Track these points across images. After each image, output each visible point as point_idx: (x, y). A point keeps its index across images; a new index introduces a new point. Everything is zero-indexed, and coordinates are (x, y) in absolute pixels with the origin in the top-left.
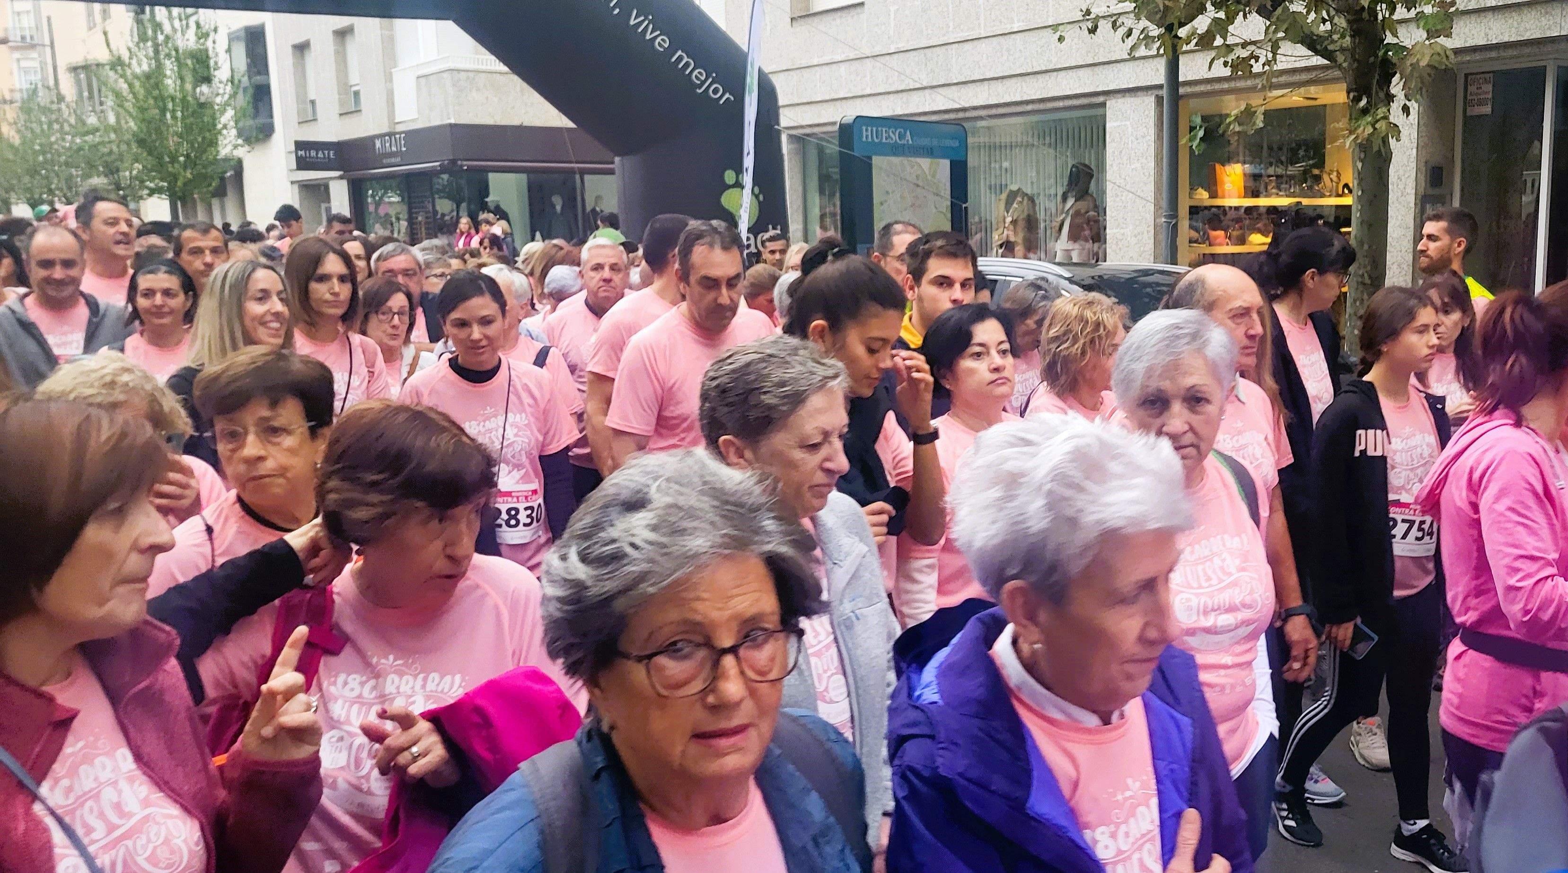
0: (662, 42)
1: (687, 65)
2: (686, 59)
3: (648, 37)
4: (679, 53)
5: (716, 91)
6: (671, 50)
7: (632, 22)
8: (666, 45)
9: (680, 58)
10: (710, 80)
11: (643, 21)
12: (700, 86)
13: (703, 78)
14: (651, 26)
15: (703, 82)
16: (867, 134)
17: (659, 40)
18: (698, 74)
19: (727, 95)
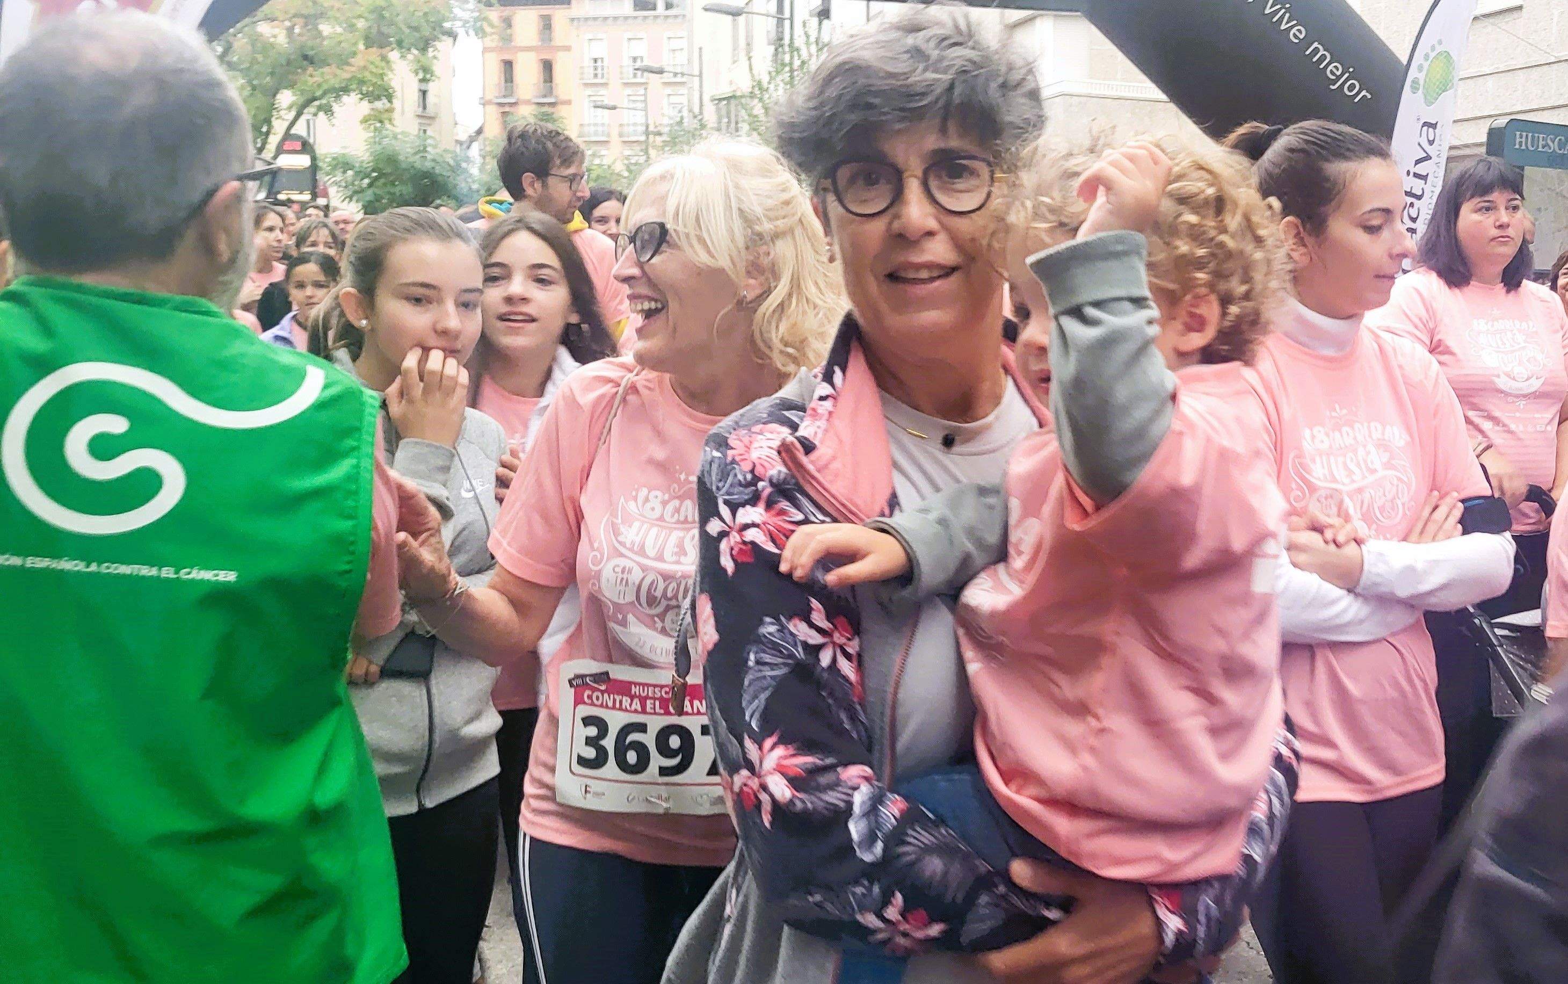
0: (1297, 33)
1: (1323, 57)
2: (1322, 52)
3: (1283, 27)
4: (1316, 45)
5: (1351, 88)
6: (1307, 42)
7: (1267, 11)
8: (1301, 37)
9: (1316, 50)
10: (1347, 75)
11: (1280, 9)
12: (1334, 82)
13: (1338, 73)
14: (1287, 15)
15: (1339, 78)
16: (1521, 140)
17: (1294, 30)
18: (1334, 69)
19: (1364, 93)
